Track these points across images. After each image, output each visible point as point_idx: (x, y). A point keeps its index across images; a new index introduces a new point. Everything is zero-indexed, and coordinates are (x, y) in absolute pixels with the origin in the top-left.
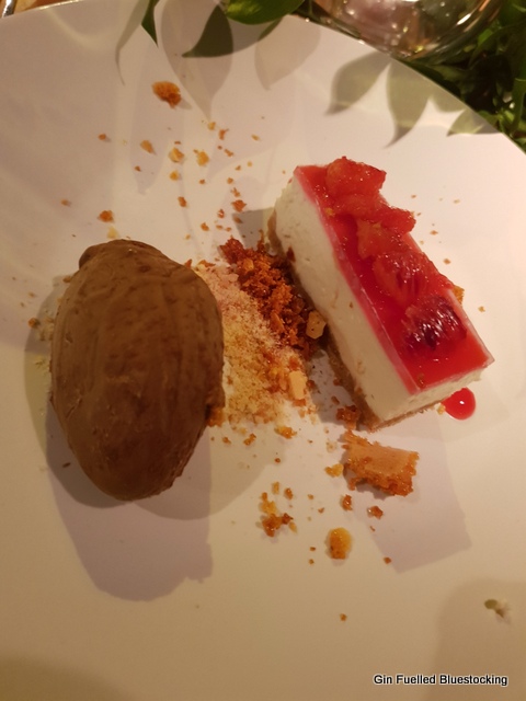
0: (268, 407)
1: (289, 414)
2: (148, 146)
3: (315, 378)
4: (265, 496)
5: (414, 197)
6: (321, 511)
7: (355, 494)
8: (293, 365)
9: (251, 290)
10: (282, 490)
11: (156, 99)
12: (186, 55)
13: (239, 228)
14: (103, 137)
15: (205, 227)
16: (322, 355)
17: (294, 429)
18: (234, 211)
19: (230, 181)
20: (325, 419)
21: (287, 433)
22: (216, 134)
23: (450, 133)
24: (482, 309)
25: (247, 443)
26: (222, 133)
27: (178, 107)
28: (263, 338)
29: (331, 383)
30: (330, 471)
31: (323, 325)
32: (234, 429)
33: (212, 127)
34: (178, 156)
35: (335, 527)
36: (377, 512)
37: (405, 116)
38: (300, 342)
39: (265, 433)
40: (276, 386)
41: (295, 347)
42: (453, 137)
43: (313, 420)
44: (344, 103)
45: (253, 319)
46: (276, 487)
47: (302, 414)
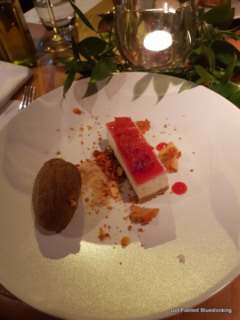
0: (104, 201)
1: (112, 202)
2: (72, 129)
3: (122, 189)
4: (101, 229)
5: (167, 119)
6: (121, 232)
7: (133, 225)
8: (113, 186)
10: (107, 226)
11: (74, 114)
12: (82, 98)
13: (100, 146)
14: (58, 130)
15: (88, 149)
16: (126, 181)
17: (113, 207)
18: (99, 141)
19: (98, 132)
20: (124, 202)
21: (110, 208)
23: (179, 92)
25: (97, 213)
27: (81, 115)
28: (103, 179)
29: (128, 190)
31: (122, 171)
32: (92, 209)
33: (93, 117)
34: (82, 129)
35: (124, 236)
36: (141, 230)
37: (161, 92)
38: (117, 178)
39: (103, 209)
40: (107, 194)
41: (115, 180)
42: (181, 93)
43: (120, 203)
45: (100, 174)
46: (105, 226)
47: (116, 202)
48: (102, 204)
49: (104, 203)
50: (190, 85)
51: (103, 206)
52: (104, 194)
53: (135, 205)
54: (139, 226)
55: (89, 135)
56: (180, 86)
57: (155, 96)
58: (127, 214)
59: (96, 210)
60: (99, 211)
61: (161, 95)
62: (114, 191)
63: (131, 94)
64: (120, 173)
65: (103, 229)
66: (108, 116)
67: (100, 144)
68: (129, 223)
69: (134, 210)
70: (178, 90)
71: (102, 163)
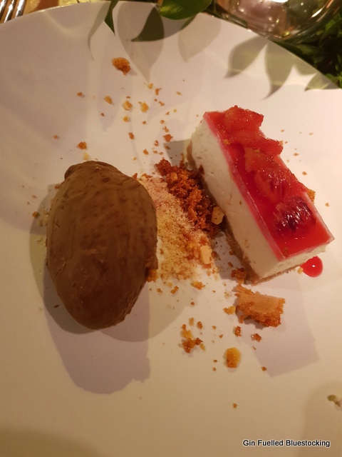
0: (186, 269)
1: (200, 274)
2: (109, 100)
3: (217, 250)
4: (184, 327)
5: (283, 131)
6: (221, 336)
7: (243, 326)
8: (203, 242)
9: (175, 193)
10: (195, 323)
11: (114, 69)
12: (133, 40)
13: (168, 153)
14: (80, 94)
15: (146, 152)
16: (222, 235)
17: (204, 283)
18: (165, 142)
19: (162, 122)
20: (224, 277)
21: (199, 286)
22: (153, 91)
23: (307, 89)
24: (327, 205)
25: (173, 292)
26: (157, 91)
27: (128, 75)
28: (183, 224)
29: (228, 254)
30: (227, 311)
31: (222, 215)
32: (165, 283)
33: (151, 87)
34: (129, 106)
35: (230, 347)
36: (257, 337)
37: (277, 79)
38: (208, 227)
39: (184, 286)
40: (192, 256)
41: (204, 230)
42: (309, 91)
43: (216, 278)
44: (237, 70)
45: (177, 212)
46: (192, 321)
47: (209, 274)
48: (183, 274)
49: (187, 273)
50: (325, 82)
51: (185, 278)
52: (186, 254)
53: (243, 286)
55: (144, 123)
56: (309, 78)
57: (266, 82)
58: (230, 303)
59: (170, 285)
60: (176, 288)
61: (277, 83)
62: (206, 251)
63: (225, 65)
64: (217, 219)
65: (188, 328)
66: (179, 93)
67: (168, 148)
69: (246, 299)
70: (305, 85)
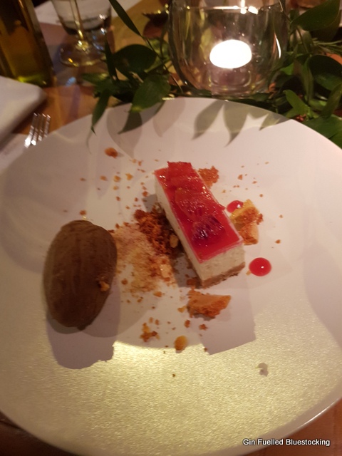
1: (161, 286)
2: (104, 178)
3: (177, 267)
4: (145, 325)
5: (243, 167)
6: (174, 329)
7: (193, 320)
8: (164, 262)
10: (154, 321)
11: (107, 156)
12: (120, 133)
13: (145, 205)
14: (83, 180)
15: (128, 208)
17: (163, 292)
18: (143, 197)
19: (142, 184)
20: (180, 286)
21: (159, 295)
22: (137, 164)
23: (261, 128)
25: (139, 301)
26: (140, 163)
27: (117, 157)
28: (149, 252)
30: (180, 310)
31: (177, 240)
32: (133, 296)
33: (135, 161)
34: (118, 179)
35: (180, 336)
36: (203, 327)
37: (235, 128)
38: (168, 251)
39: (149, 297)
40: (155, 273)
42: (264, 130)
43: (174, 287)
44: (201, 131)
46: (151, 320)
47: (168, 285)
48: (147, 288)
49: (150, 286)
50: (276, 118)
51: (149, 291)
52: (149, 274)
53: (196, 290)
54: (200, 321)
55: (128, 187)
56: (262, 119)
57: (226, 133)
58: (184, 304)
59: (137, 297)
60: (142, 298)
61: (235, 131)
62: (165, 269)
63: (191, 130)
64: (174, 244)
65: (148, 325)
66: (156, 160)
67: (144, 201)
68: (186, 316)
69: (195, 298)
70: (260, 126)
71: (148, 229)
